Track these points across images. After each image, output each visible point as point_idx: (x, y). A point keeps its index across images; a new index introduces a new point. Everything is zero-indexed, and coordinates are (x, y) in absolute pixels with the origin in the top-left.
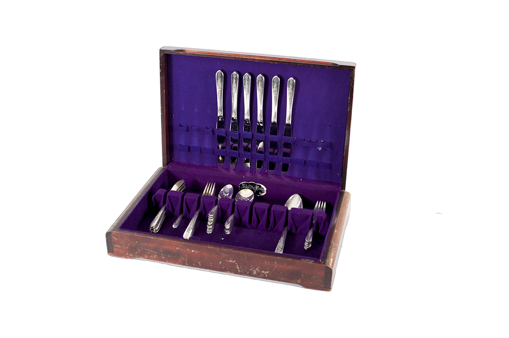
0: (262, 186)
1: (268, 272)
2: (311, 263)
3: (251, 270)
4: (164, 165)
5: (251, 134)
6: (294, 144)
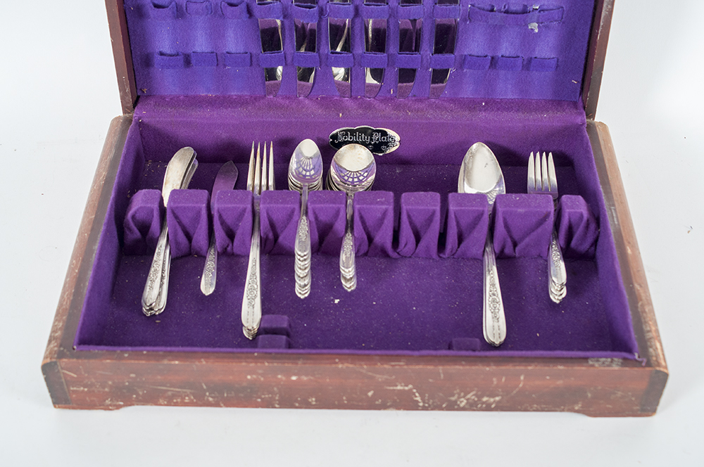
0: (390, 132)
1: (497, 399)
2: (615, 367)
3: (453, 399)
6: (466, 21)
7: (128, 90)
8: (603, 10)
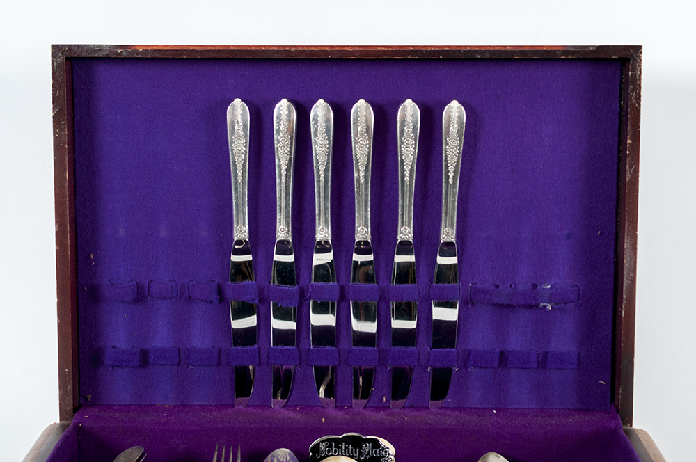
0: (384, 442)
4: (63, 415)
5: (337, 289)
6: (468, 303)
7: (69, 388)
8: (625, 279)
